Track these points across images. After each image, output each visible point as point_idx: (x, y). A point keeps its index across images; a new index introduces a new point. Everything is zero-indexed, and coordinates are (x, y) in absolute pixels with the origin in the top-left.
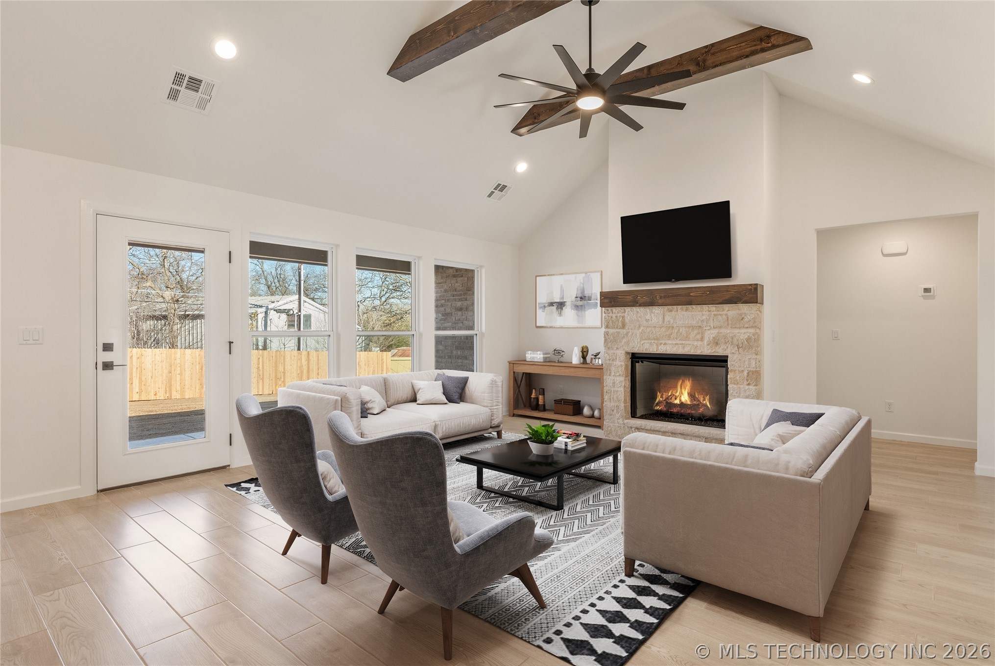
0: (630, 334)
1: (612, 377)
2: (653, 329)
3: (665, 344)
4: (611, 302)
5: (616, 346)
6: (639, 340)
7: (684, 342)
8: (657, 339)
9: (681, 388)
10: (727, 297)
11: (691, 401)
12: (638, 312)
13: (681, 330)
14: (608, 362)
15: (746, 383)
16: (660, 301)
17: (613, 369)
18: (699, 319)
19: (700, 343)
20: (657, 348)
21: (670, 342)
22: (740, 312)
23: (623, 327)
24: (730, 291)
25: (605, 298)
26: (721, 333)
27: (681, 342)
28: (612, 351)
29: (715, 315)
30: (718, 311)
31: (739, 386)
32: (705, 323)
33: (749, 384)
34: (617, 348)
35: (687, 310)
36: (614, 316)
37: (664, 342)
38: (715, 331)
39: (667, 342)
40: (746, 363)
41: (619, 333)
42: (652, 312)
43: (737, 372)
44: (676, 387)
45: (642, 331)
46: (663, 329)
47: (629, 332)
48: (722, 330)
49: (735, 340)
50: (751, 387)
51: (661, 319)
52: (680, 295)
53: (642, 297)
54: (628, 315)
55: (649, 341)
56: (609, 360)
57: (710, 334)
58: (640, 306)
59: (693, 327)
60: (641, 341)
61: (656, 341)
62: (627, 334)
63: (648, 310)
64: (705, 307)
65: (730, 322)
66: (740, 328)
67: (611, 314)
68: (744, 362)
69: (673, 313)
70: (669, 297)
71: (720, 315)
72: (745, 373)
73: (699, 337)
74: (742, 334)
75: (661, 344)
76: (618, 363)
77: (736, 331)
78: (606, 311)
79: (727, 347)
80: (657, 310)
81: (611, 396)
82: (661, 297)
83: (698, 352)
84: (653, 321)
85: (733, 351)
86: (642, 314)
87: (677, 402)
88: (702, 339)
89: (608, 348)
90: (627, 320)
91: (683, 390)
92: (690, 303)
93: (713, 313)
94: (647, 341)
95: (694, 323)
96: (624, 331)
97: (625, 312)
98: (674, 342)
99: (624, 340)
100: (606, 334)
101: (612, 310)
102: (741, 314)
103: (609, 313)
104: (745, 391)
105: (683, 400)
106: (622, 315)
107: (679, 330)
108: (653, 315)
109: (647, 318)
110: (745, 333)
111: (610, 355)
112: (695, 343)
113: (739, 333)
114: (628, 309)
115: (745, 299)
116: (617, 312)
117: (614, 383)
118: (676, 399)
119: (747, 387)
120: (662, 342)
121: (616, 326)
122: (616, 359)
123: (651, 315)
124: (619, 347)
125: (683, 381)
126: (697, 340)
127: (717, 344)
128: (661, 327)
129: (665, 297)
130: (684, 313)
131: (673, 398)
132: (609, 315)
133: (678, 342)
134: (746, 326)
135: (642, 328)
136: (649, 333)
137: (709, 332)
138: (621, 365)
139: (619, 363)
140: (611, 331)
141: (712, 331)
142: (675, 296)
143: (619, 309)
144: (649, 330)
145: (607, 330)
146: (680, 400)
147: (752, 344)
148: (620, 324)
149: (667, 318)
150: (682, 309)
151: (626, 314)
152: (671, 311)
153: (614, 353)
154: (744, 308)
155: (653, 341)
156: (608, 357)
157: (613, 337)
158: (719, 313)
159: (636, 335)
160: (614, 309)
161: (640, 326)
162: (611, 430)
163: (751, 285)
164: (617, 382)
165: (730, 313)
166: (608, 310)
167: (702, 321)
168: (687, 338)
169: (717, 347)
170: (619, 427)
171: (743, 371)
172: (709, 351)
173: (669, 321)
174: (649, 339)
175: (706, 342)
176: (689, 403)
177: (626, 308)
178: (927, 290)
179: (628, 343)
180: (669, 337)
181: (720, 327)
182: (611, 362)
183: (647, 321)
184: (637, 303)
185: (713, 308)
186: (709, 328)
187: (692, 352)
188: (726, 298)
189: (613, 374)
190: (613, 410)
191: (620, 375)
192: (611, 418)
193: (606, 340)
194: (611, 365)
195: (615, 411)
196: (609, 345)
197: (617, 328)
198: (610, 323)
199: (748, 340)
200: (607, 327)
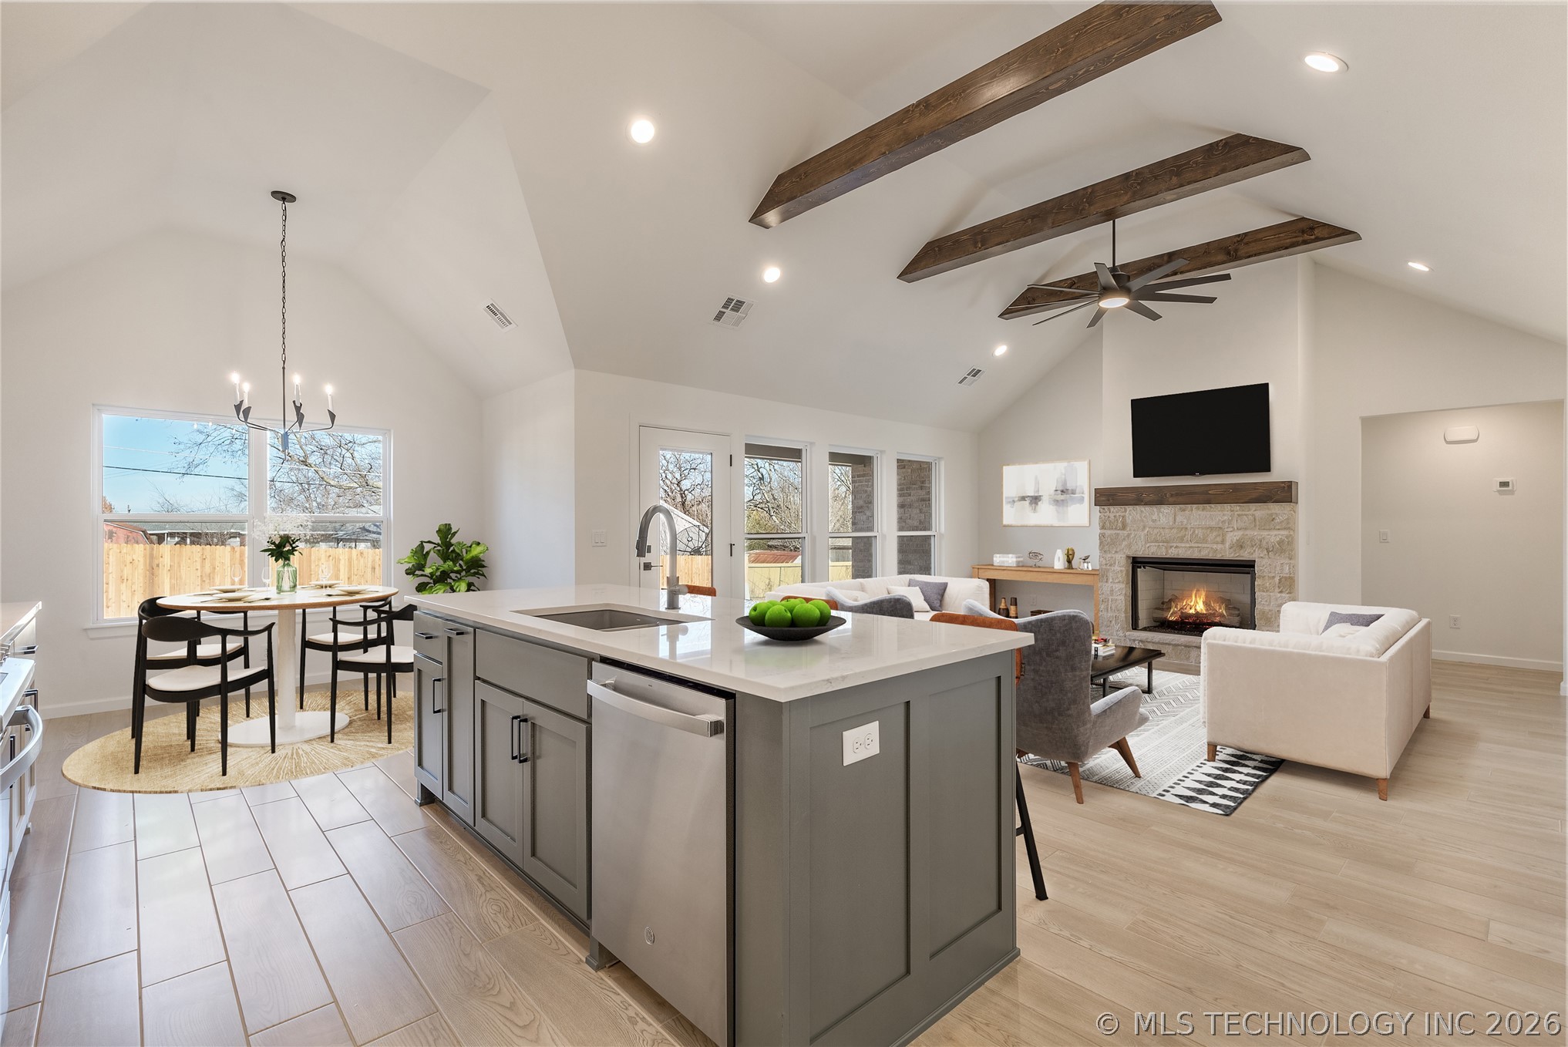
1: (1109, 584)
2: (1161, 530)
3: (1176, 547)
4: (1109, 500)
5: (1115, 550)
6: (1144, 543)
7: (1200, 545)
8: (1167, 542)
9: (1196, 597)
10: (1254, 495)
11: (1207, 610)
12: (1142, 511)
13: (1196, 532)
14: (1104, 567)
15: (1277, 590)
16: (1171, 500)
17: (1110, 575)
18: (1219, 520)
19: (1220, 546)
20: (1167, 551)
21: (1183, 545)
22: (1270, 512)
23: (1124, 527)
24: (1258, 489)
25: (1101, 495)
26: (1247, 535)
27: (1196, 545)
28: (1109, 556)
29: (1239, 515)
30: (1243, 510)
31: (1268, 593)
32: (1227, 524)
33: (1281, 592)
34: (1116, 552)
35: (1203, 510)
36: (1112, 515)
37: (1175, 545)
38: (1240, 533)
39: (1179, 545)
40: (1278, 568)
41: (1118, 534)
42: (1160, 512)
43: (1267, 578)
44: (1191, 597)
45: (1147, 532)
46: (1175, 531)
47: (1131, 534)
48: (1248, 532)
49: (1264, 543)
50: (1283, 595)
51: (1171, 519)
52: (1195, 493)
53: (1148, 495)
54: (1130, 514)
55: (1157, 544)
56: (1106, 564)
57: (1233, 537)
58: (1146, 504)
59: (1212, 529)
60: (1146, 544)
61: (1165, 544)
62: (1128, 536)
63: (1155, 510)
64: (1227, 506)
65: (1258, 523)
66: (1270, 530)
67: (1108, 514)
68: (1275, 567)
69: (1187, 512)
70: (1182, 495)
71: (1246, 515)
72: (1277, 579)
73: (1219, 539)
74: (1273, 537)
75: (1171, 547)
76: (1117, 568)
77: (1265, 533)
78: (1102, 510)
79: (1255, 551)
80: (1166, 510)
81: (1107, 605)
82: (1172, 495)
83: (1218, 557)
84: (1161, 521)
85: (1262, 555)
86: (1147, 514)
87: (1192, 611)
88: (1223, 542)
89: (1105, 552)
90: (1128, 521)
91: (1198, 599)
92: (1209, 502)
93: (1236, 513)
94: (1153, 544)
95: (1213, 524)
96: (1125, 532)
97: (1125, 511)
98: (1188, 545)
99: (1124, 543)
100: (1102, 536)
101: (1109, 509)
102: (1272, 515)
103: (1106, 512)
104: (1277, 599)
105: (1198, 609)
106: (1122, 514)
107: (1194, 532)
108: (1161, 515)
109: (1154, 518)
110: (1276, 535)
111: (1108, 559)
112: (1215, 546)
113: (1269, 535)
114: (1129, 508)
115: (1276, 498)
116: (1115, 511)
117: (1112, 591)
118: (1191, 609)
119: (1279, 595)
120: (1172, 544)
121: (1114, 527)
122: (1115, 563)
123: (1158, 515)
124: (1118, 550)
125: (1198, 590)
126: (1217, 543)
127: (1241, 547)
128: (1171, 529)
129: (1177, 495)
130: (1200, 513)
131: (1188, 608)
132: (1106, 514)
133: (1193, 545)
134: (1277, 527)
135: (1147, 529)
136: (1156, 535)
137: (1231, 534)
138: (1121, 571)
139: (1119, 569)
140: (1108, 532)
141: (1236, 533)
142: (1190, 494)
143: (1118, 508)
144: (1156, 531)
145: (1103, 531)
146: (1194, 609)
147: (1285, 548)
148: (1120, 525)
149: (1179, 519)
150: (1198, 509)
151: (1127, 514)
152: (1184, 510)
153: (1112, 558)
154: (1275, 508)
155: (1161, 544)
156: (1104, 562)
157: (1111, 539)
158: (1243, 513)
159: (1140, 537)
160: (1112, 508)
161: (1144, 527)
163: (1286, 482)
164: (1117, 589)
165: (1258, 514)
166: (1104, 509)
167: (1224, 522)
168: (1204, 540)
169: (1242, 551)
170: (1118, 639)
171: (1274, 577)
172: (1232, 555)
173: (1182, 522)
174: (1157, 541)
175: (1227, 545)
176: (1205, 612)
177: (1127, 507)
179: (1129, 546)
180: (1182, 540)
181: (1246, 529)
182: (1108, 567)
183: (1154, 521)
184: (1142, 501)
185: (1236, 507)
186: (1232, 529)
187: (1211, 556)
188: (1254, 497)
189: (1111, 580)
190: (1111, 621)
191: (1119, 582)
192: (1109, 630)
193: (1101, 543)
194: (1108, 570)
195: (1113, 622)
196: (1106, 548)
197: (1116, 529)
198: (1108, 524)
199: (1280, 543)
200: (1103, 528)
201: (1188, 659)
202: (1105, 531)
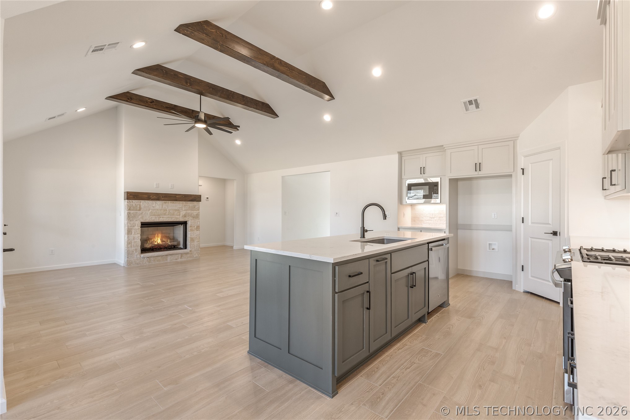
0: (144, 213)
1: (133, 235)
2: (157, 211)
3: (163, 217)
4: (134, 197)
5: (135, 219)
7: (171, 216)
8: (159, 215)
9: (157, 237)
10: (191, 199)
12: (148, 203)
13: (171, 211)
15: (196, 230)
16: (162, 199)
17: (133, 231)
18: (178, 207)
19: (178, 216)
20: (159, 219)
21: (165, 216)
22: (193, 205)
23: (140, 210)
24: (192, 197)
25: (130, 195)
27: (170, 216)
28: (132, 222)
29: (185, 205)
31: (193, 232)
32: (181, 208)
34: (136, 220)
35: (173, 203)
36: (134, 204)
37: (162, 216)
38: (185, 212)
39: (163, 216)
40: (196, 223)
41: (137, 213)
42: (156, 203)
43: (190, 226)
44: (155, 237)
45: (151, 211)
46: (162, 211)
47: (143, 212)
48: (187, 211)
49: (192, 215)
50: (198, 232)
51: (161, 206)
52: (171, 197)
53: (153, 196)
54: (143, 204)
55: (155, 216)
56: (131, 226)
57: (183, 213)
58: (152, 200)
59: (176, 210)
60: (150, 216)
61: (158, 216)
62: (142, 213)
63: (154, 202)
64: (181, 202)
65: (190, 208)
67: (132, 203)
69: (167, 204)
70: (167, 197)
71: (187, 205)
72: (196, 227)
73: (178, 214)
74: (195, 213)
75: (160, 217)
76: (136, 227)
77: (193, 212)
80: (159, 203)
81: (132, 245)
82: (163, 197)
83: (178, 220)
84: (157, 207)
85: (189, 219)
86: (151, 204)
87: (156, 243)
88: (179, 215)
89: (130, 220)
90: (142, 206)
92: (176, 200)
94: (153, 216)
95: (176, 208)
96: (140, 212)
97: (141, 202)
98: (167, 216)
99: (140, 216)
100: (128, 214)
101: (132, 201)
103: (131, 203)
104: (196, 233)
105: (158, 242)
106: (139, 204)
107: (169, 211)
108: (157, 205)
109: (153, 206)
110: (196, 212)
111: (132, 224)
112: (177, 217)
114: (143, 201)
115: (197, 200)
116: (135, 202)
117: (134, 238)
118: (155, 242)
120: (161, 216)
121: (135, 210)
122: (135, 226)
123: (155, 204)
124: (137, 219)
125: (158, 234)
126: (178, 215)
127: (185, 216)
128: (161, 210)
129: (165, 197)
130: (171, 204)
131: (154, 242)
132: (130, 204)
133: (169, 216)
134: (195, 210)
135: (151, 210)
136: (155, 213)
137: (182, 212)
138: (139, 228)
139: (138, 228)
140: (132, 212)
141: (184, 212)
142: (169, 197)
143: (137, 201)
144: (154, 211)
145: (129, 211)
146: (157, 242)
147: (197, 217)
148: (138, 208)
150: (171, 203)
151: (141, 204)
152: (166, 203)
153: (134, 223)
154: (195, 203)
155: (156, 216)
156: (130, 225)
157: (133, 215)
159: (147, 213)
160: (134, 201)
161: (149, 210)
162: (132, 262)
163: (199, 195)
164: (136, 237)
165: (190, 205)
166: (129, 201)
167: (180, 208)
168: (173, 215)
169: (185, 218)
170: (137, 259)
172: (183, 219)
173: (165, 207)
174: (155, 215)
175: (181, 216)
176: (161, 243)
177: (141, 201)
178: (207, 198)
179: (142, 217)
180: (165, 214)
181: (187, 210)
182: (132, 227)
183: (153, 207)
184: (150, 199)
185: (184, 202)
186: (183, 210)
187: (175, 220)
189: (133, 233)
190: (133, 252)
191: (137, 234)
192: (132, 256)
193: (128, 217)
194: (132, 229)
195: (135, 252)
196: (131, 219)
197: (136, 210)
198: (132, 208)
199: (197, 214)
200: (129, 210)
201: (167, 260)
202: (130, 211)
